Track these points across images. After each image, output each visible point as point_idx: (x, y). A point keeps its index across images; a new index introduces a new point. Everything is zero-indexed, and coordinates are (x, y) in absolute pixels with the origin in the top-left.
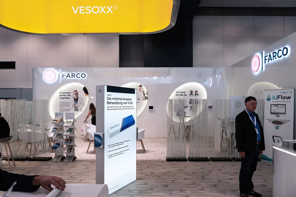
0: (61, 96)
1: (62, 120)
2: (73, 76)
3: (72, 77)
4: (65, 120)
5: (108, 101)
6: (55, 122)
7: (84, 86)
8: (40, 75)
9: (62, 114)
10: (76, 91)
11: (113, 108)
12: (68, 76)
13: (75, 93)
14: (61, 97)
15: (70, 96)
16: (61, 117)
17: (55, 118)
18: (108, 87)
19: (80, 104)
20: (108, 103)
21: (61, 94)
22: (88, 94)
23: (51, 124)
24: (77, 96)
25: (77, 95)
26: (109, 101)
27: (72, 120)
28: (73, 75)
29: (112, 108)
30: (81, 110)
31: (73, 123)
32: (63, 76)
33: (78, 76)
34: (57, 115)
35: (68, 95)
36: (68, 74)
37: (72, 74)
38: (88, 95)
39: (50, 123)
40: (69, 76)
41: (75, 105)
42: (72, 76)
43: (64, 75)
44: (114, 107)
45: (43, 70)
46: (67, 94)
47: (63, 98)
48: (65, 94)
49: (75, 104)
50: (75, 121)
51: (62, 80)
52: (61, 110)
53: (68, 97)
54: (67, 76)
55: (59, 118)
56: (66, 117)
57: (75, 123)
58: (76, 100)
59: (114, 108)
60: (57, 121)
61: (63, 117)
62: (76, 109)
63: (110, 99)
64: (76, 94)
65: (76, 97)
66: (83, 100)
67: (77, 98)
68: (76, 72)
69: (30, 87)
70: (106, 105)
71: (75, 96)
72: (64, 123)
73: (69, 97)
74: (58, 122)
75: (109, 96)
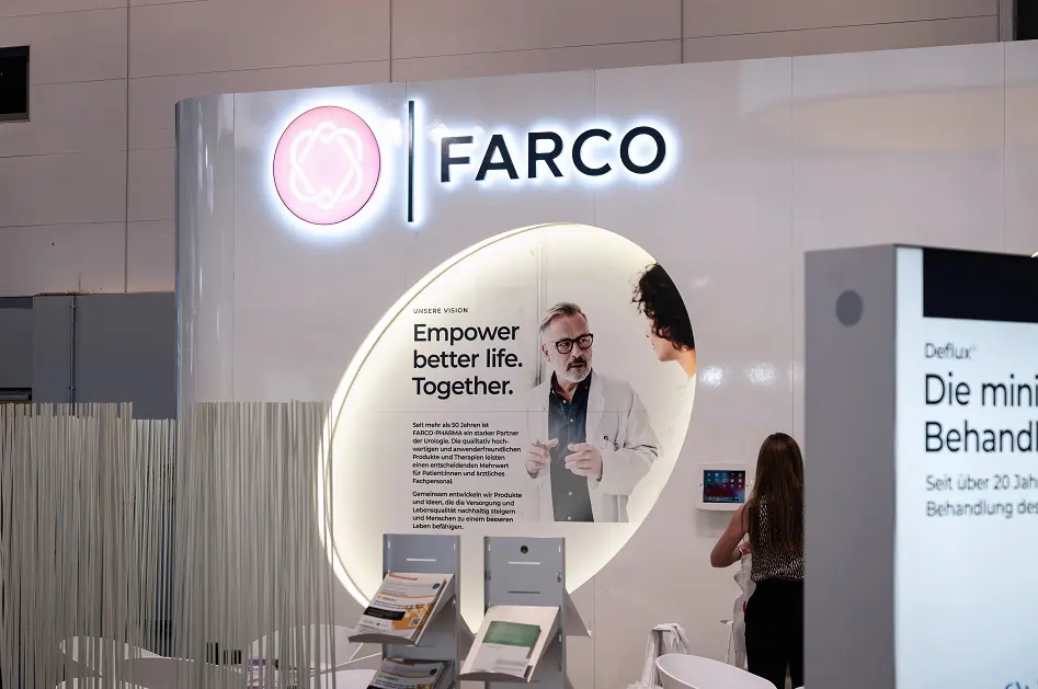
0: (430, 361)
1: (446, 611)
2: (541, 165)
3: (532, 173)
4: (474, 617)
5: (933, 413)
6: (386, 626)
7: (643, 261)
8: (242, 165)
9: (447, 554)
10: (569, 310)
11: (990, 496)
12: (497, 158)
13: (557, 331)
14: (429, 373)
15: (511, 361)
16: (439, 578)
17: (383, 591)
18: (936, 261)
19: (606, 451)
20: (937, 439)
21: (428, 349)
22: (691, 346)
23: (347, 651)
24: (580, 363)
25: (575, 352)
26: (950, 416)
27: (543, 617)
28: (545, 146)
29: (972, 497)
30: (618, 515)
31: (555, 649)
32: (447, 161)
33: (592, 153)
34: (397, 555)
35: (498, 358)
36: (498, 141)
37: (533, 138)
38: (685, 353)
39: (342, 633)
40: (508, 165)
41: (557, 455)
42: (533, 157)
43: (456, 151)
44: (1001, 482)
45: (265, 117)
46: (479, 347)
47: (448, 390)
48: (462, 347)
49: (563, 444)
50: (568, 620)
51: (438, 201)
52: (425, 506)
53: (489, 375)
54: (487, 165)
55: (419, 591)
56: (487, 576)
57: (571, 643)
58: (570, 405)
59: (1003, 497)
60: (397, 616)
61: (455, 582)
62: (574, 504)
63: (959, 394)
64: (568, 342)
65: (568, 379)
66: (636, 409)
67: (583, 389)
68: (570, 116)
69: (150, 281)
70: (913, 464)
71: (556, 364)
72: (467, 639)
73: (500, 373)
74: (408, 634)
75: (939, 366)
